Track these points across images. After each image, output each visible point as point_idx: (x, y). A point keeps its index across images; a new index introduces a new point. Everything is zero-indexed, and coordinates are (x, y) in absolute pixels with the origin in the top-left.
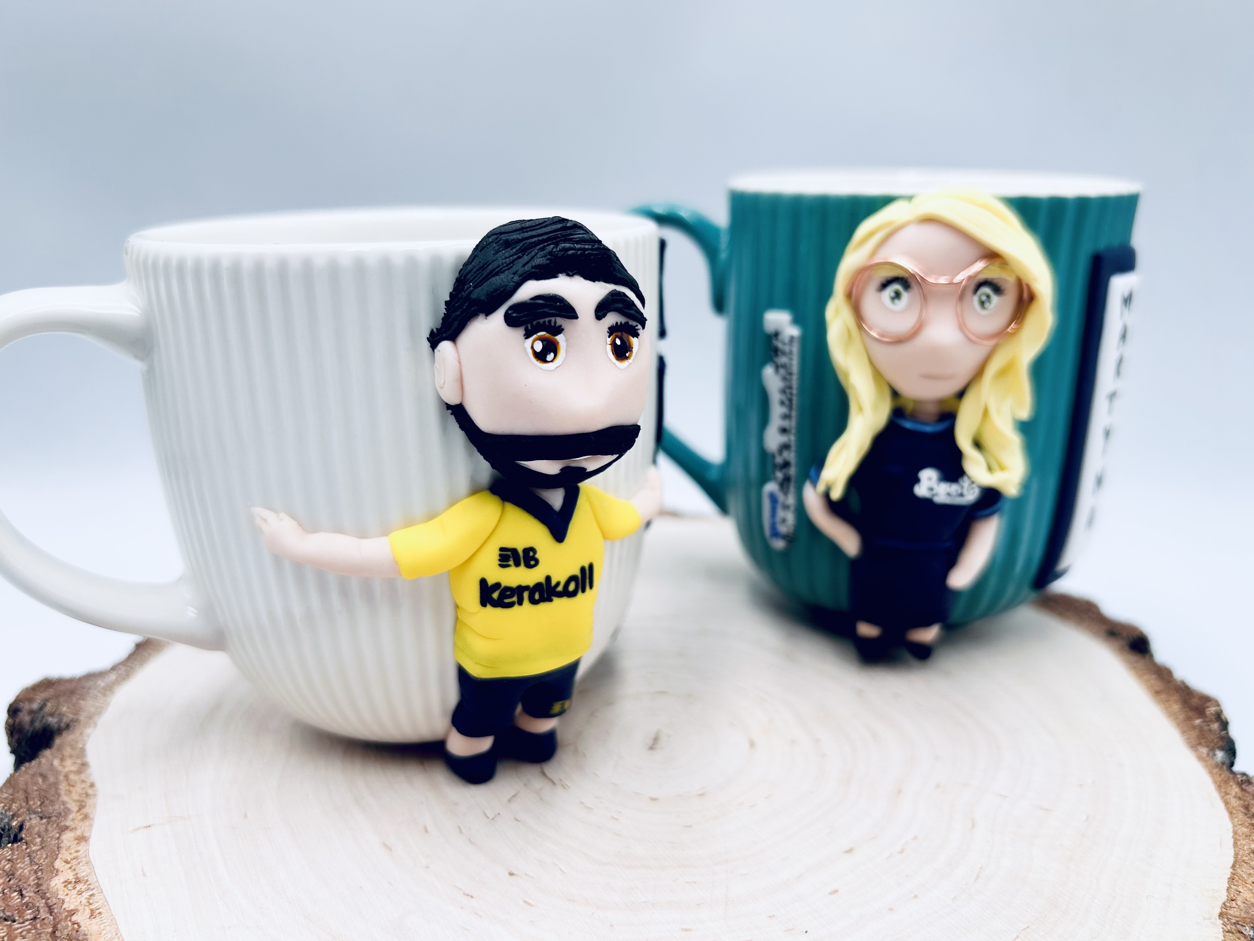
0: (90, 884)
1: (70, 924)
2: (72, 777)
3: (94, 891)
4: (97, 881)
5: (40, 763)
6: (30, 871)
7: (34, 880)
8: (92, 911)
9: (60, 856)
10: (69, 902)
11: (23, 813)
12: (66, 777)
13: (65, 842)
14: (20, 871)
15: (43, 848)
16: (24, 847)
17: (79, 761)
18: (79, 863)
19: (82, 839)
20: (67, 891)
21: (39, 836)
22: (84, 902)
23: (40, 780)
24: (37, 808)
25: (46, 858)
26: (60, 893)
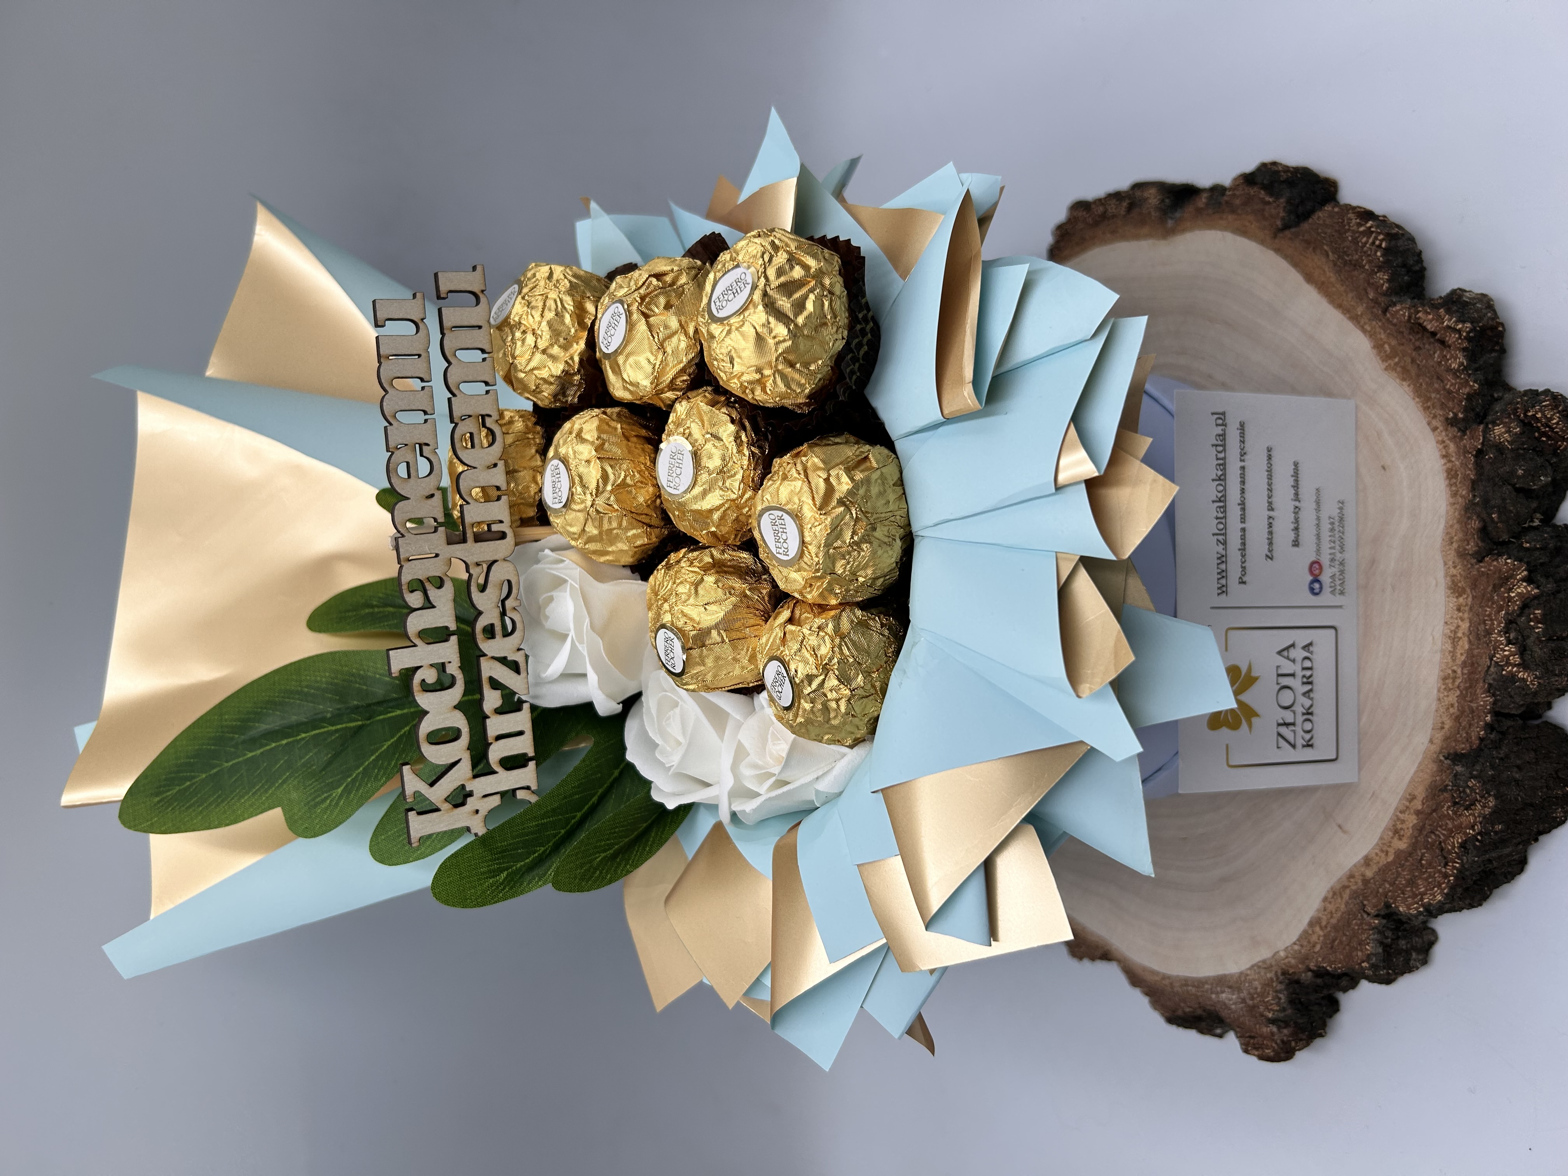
0: (1395, 821)
1: (1425, 806)
2: (1324, 923)
3: (1398, 814)
4: (1391, 819)
5: (1323, 959)
6: (1403, 870)
7: (1408, 861)
8: (1410, 802)
9: (1385, 862)
10: (1412, 822)
11: (1366, 924)
12: (1326, 927)
13: (1374, 870)
14: (1406, 877)
15: (1385, 881)
16: (1390, 894)
17: (1310, 932)
18: (1384, 844)
19: (1367, 861)
20: (1406, 831)
21: (1378, 892)
22: (1407, 813)
23: (1336, 943)
24: (1359, 919)
25: (1391, 870)
26: (1409, 834)
